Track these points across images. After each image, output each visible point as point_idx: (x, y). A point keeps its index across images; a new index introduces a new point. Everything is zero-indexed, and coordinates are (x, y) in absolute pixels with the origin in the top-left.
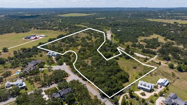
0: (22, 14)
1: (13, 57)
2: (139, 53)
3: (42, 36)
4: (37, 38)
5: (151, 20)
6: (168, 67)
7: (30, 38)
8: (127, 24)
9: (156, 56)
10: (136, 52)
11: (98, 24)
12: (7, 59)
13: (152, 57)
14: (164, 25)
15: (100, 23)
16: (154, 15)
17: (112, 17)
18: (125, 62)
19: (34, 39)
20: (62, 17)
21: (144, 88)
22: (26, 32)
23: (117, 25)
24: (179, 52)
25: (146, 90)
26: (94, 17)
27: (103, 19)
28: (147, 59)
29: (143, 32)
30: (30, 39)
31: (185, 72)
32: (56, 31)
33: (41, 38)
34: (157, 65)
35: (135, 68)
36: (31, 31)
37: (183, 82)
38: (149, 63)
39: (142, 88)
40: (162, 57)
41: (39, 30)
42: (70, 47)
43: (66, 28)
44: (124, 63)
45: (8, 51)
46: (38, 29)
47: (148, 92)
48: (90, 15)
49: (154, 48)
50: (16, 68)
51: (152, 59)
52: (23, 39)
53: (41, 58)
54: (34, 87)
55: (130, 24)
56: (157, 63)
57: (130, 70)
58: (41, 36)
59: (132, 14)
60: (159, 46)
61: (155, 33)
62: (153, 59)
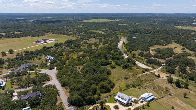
0: (49, 19)
1: (13, 59)
2: (143, 63)
3: (53, 41)
4: (47, 42)
5: (179, 27)
6: (167, 81)
7: (40, 41)
8: (148, 31)
9: (160, 68)
10: (140, 62)
11: (117, 30)
12: (7, 60)
13: (155, 69)
14: (192, 33)
15: (120, 29)
16: (186, 22)
17: (137, 24)
18: (120, 72)
19: (43, 42)
20: (85, 23)
21: (121, 101)
22: (41, 36)
23: (136, 32)
24: (190, 65)
25: (123, 103)
26: (117, 23)
27: (124, 25)
28: (147, 70)
29: (162, 41)
30: (40, 43)
31: (184, 88)
32: (69, 36)
33: (50, 42)
34: (156, 77)
35: (126, 78)
36: (46, 36)
37: (173, 99)
38: (147, 75)
39: (119, 101)
40: (167, 69)
41: (54, 35)
42: (72, 52)
43: (81, 33)
44: (118, 72)
45: (13, 53)
46: (53, 33)
47: (124, 105)
48: (114, 20)
49: (162, 59)
50: (10, 68)
51: (154, 71)
52: (34, 42)
53: (38, 61)
54: (12, 88)
55: (152, 31)
56: (156, 76)
57: (120, 80)
58: (51, 41)
59: (160, 21)
60: (171, 56)
61: (176, 42)
62: (156, 70)
